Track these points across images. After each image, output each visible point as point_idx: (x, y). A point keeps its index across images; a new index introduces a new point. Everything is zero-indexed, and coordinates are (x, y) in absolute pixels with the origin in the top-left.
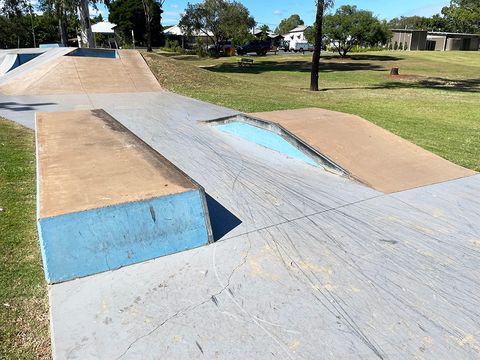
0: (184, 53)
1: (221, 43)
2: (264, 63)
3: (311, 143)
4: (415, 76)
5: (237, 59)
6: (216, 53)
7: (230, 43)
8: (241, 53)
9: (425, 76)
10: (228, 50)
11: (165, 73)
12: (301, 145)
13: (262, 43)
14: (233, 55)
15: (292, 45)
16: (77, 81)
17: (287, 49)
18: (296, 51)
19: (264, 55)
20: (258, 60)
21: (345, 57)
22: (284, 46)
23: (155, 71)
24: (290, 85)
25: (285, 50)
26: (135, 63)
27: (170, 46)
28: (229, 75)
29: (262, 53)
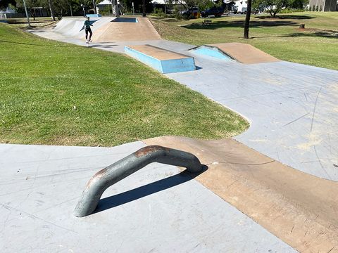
0: (167, 17)
1: (191, 9)
2: (219, 22)
3: (228, 53)
4: (314, 29)
5: (201, 20)
6: (188, 16)
7: (196, 9)
8: (204, 16)
9: (322, 29)
10: (196, 14)
11: (163, 30)
12: (224, 53)
13: (219, 8)
14: (199, 17)
15: (240, 9)
16: (120, 35)
17: (236, 12)
18: (242, 13)
19: (220, 17)
20: (215, 20)
21: (274, 17)
22: (234, 10)
23: (157, 29)
24: (233, 35)
25: (235, 13)
26: (147, 25)
27: (157, 12)
28: (196, 31)
29: (218, 16)
